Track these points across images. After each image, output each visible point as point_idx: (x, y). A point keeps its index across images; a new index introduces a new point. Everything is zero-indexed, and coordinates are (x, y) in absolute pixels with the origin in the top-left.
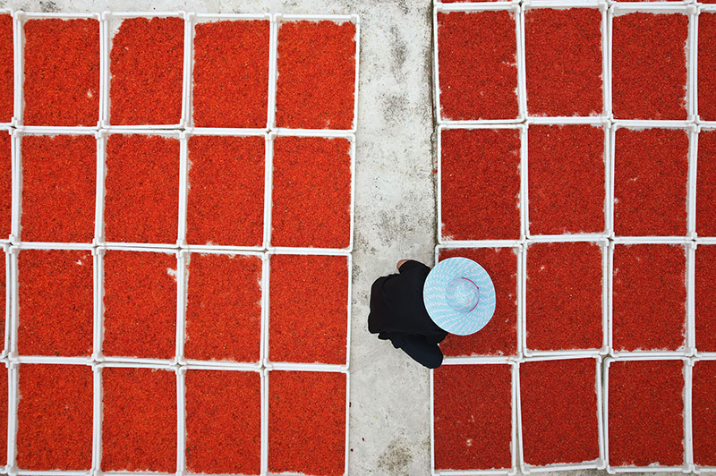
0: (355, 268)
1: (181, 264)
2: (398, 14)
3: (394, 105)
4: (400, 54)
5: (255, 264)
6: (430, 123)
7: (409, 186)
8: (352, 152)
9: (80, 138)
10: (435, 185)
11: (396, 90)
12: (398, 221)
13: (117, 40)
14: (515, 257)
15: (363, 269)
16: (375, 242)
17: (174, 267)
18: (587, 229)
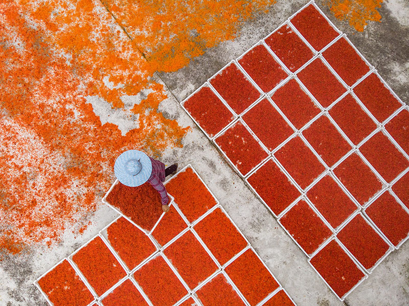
0: (255, 249)
1: (195, 299)
2: (201, 153)
3: (224, 184)
4: (212, 165)
5: (221, 277)
6: (240, 180)
7: (251, 207)
8: (224, 211)
9: (123, 284)
10: (259, 199)
11: (220, 178)
12: (257, 221)
13: (110, 238)
14: (305, 201)
15: (259, 247)
16: (255, 235)
17: (193, 302)
18: (320, 173)
